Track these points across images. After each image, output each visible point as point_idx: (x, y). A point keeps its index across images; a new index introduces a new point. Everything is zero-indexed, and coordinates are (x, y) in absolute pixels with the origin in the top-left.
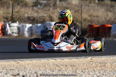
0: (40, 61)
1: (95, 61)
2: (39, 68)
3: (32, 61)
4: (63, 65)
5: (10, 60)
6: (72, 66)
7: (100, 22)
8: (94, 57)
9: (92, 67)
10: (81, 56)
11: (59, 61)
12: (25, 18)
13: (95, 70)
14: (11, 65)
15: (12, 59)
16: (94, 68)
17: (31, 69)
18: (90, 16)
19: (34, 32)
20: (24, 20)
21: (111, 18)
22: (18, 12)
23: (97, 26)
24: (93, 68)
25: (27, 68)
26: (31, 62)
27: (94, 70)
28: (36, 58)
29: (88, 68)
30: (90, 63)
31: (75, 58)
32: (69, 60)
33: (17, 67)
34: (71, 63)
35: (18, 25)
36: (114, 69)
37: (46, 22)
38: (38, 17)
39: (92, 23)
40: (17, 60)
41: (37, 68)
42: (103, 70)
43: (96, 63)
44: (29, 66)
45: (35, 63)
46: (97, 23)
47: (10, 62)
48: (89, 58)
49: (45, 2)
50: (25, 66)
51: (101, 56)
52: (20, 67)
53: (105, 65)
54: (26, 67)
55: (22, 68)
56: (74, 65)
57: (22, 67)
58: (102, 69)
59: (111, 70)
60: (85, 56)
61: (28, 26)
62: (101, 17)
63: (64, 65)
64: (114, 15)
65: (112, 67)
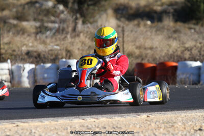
0: (56, 122)
1: (155, 120)
2: (57, 133)
3: (42, 122)
4: (98, 127)
5: (3, 121)
6: (114, 128)
7: (157, 57)
8: (151, 114)
9: (150, 129)
10: (129, 113)
11: (90, 122)
12: (22, 54)
13: (157, 134)
14: (6, 128)
15: (7, 119)
16: (155, 131)
17: (43, 134)
18: (139, 47)
19: (39, 77)
20: (21, 57)
21: (177, 50)
22: (9, 43)
23: (152, 65)
24: (152, 130)
25: (35, 133)
26: (40, 124)
27: (154, 134)
28: (48, 117)
29: (144, 131)
30: (147, 123)
31: (118, 116)
32: (108, 120)
33: (16, 132)
34: (112, 123)
35: (10, 67)
36: (189, 132)
37: (61, 60)
38: (45, 52)
39: (142, 59)
40: (15, 120)
41: (52, 133)
42: (170, 134)
43: (157, 123)
44: (38, 129)
45: (47, 125)
46: (151, 60)
47: (3, 125)
48: (144, 116)
49: (57, 25)
50: (31, 130)
51: (164, 111)
52: (22, 131)
53: (173, 126)
54: (33, 131)
55: (26, 133)
56: (119, 126)
57: (25, 131)
58: (169, 132)
59: (185, 133)
60: (136, 113)
61: (29, 67)
62: (159, 49)
63: (100, 126)
64: (181, 45)
65: (186, 128)
